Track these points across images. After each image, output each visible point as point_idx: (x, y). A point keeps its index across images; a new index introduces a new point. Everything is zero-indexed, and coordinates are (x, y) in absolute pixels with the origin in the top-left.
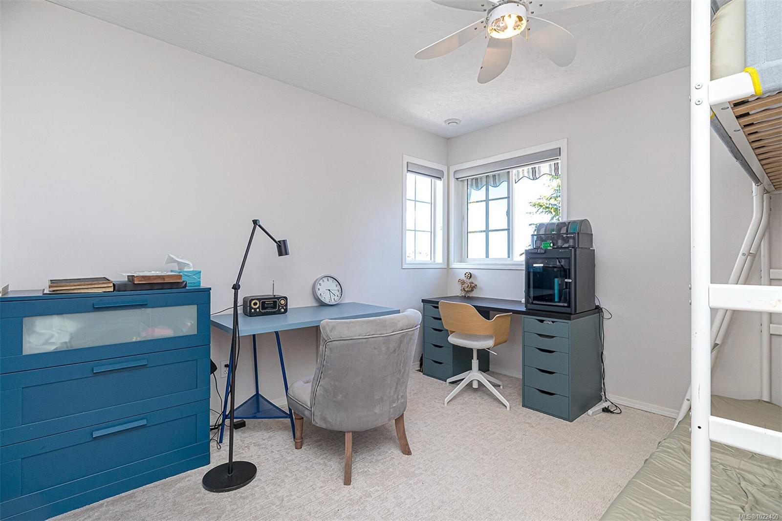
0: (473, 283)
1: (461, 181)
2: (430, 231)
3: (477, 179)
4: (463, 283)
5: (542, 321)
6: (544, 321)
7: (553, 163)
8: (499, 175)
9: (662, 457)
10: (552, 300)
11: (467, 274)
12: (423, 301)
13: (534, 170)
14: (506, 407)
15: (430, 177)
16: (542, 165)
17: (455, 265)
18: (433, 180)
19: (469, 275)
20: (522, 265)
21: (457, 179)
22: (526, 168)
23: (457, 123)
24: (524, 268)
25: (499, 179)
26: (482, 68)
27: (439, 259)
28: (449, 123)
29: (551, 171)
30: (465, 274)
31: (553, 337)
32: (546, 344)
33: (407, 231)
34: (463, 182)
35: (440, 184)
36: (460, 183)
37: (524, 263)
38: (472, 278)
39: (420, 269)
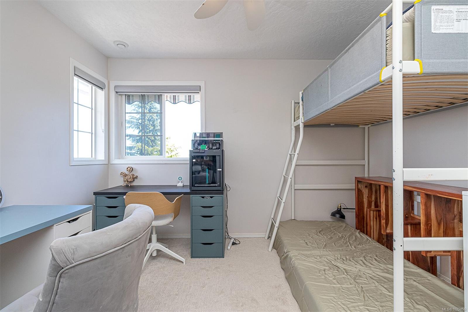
0: (134, 175)
1: (120, 95)
2: (91, 132)
3: (129, 96)
4: (126, 175)
5: (203, 197)
6: (204, 197)
7: (187, 95)
8: (148, 96)
9: (300, 262)
10: (205, 183)
11: (129, 168)
12: (95, 194)
13: (174, 97)
14: (183, 262)
15: (92, 84)
16: (180, 95)
17: (115, 161)
18: (94, 87)
19: (131, 169)
20: (187, 160)
21: (117, 92)
22: (169, 95)
23: (125, 46)
24: (188, 162)
25: (148, 99)
26: (204, 4)
27: (101, 156)
28: (117, 45)
29: (186, 100)
30: (127, 168)
31: (212, 207)
32: (207, 212)
33: (74, 131)
34: (122, 96)
35: (101, 94)
36: (120, 97)
37: (189, 159)
38: (133, 172)
39: (85, 165)
